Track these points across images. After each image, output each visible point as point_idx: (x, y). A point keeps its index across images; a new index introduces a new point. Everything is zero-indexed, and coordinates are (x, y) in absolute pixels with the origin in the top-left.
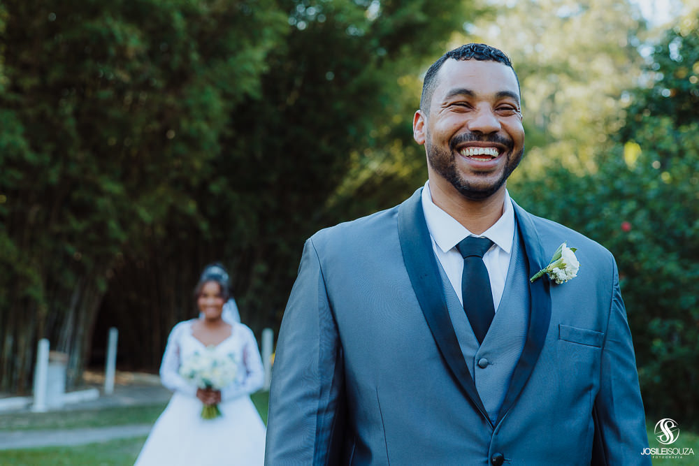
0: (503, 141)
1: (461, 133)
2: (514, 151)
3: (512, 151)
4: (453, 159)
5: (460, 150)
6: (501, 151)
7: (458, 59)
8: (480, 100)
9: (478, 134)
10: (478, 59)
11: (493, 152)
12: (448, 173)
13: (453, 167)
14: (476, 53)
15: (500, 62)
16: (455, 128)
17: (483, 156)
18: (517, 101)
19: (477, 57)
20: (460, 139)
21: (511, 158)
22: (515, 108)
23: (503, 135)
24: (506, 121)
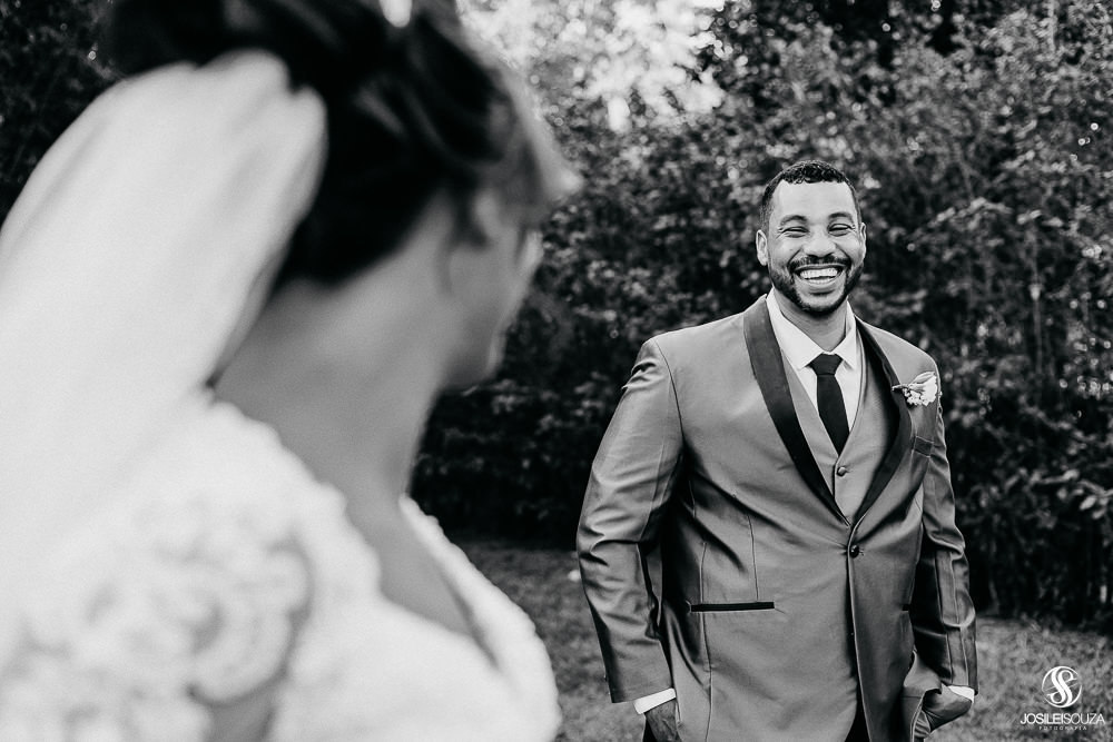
0: (839, 261)
1: (798, 258)
2: (852, 268)
3: (850, 268)
4: (793, 283)
5: (799, 273)
6: (839, 269)
7: (791, 182)
8: (813, 224)
9: (814, 259)
10: (809, 182)
11: (833, 272)
12: (790, 294)
13: (794, 290)
14: (807, 176)
15: (831, 181)
16: (792, 253)
17: (821, 278)
18: (851, 219)
19: (808, 179)
20: (797, 264)
21: (851, 274)
22: (849, 227)
23: (839, 255)
24: (841, 241)
